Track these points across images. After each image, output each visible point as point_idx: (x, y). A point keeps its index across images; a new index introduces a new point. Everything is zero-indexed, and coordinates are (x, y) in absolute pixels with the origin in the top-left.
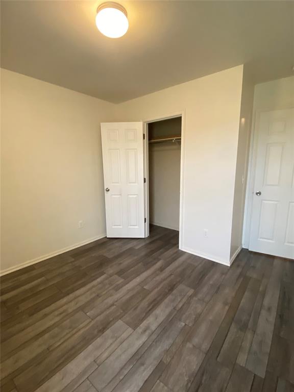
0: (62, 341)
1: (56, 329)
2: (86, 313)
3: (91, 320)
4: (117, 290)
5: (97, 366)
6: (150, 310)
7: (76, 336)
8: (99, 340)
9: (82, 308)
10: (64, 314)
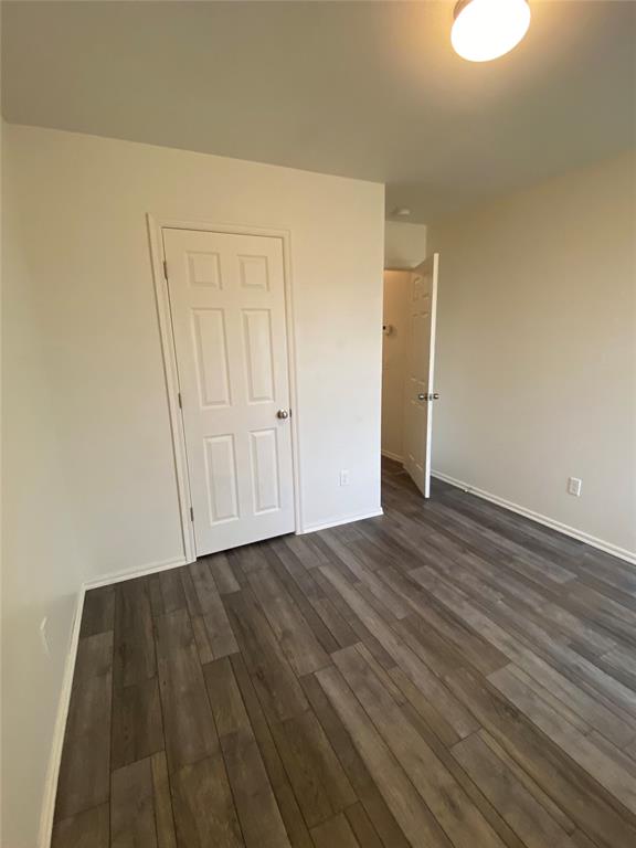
0: (546, 800)
1: (509, 817)
2: (460, 740)
3: (481, 731)
4: (393, 663)
5: (595, 732)
6: (465, 628)
7: (529, 767)
8: (538, 722)
9: (442, 748)
10: (456, 796)
